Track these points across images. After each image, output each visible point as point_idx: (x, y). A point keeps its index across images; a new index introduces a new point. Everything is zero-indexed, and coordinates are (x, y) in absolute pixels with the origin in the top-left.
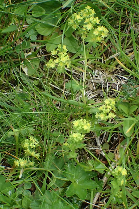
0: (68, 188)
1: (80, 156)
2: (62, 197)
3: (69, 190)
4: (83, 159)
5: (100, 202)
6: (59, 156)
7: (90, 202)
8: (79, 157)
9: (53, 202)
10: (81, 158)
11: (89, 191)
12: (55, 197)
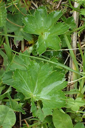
0: (37, 44)
1: (38, 2)
2: (36, 56)
3: (40, 46)
4: (44, 4)
5: (82, 44)
6: (13, 12)
7: (68, 49)
8: (38, 4)
9: (26, 66)
10: (40, 4)
11: (61, 37)
12: (26, 59)
